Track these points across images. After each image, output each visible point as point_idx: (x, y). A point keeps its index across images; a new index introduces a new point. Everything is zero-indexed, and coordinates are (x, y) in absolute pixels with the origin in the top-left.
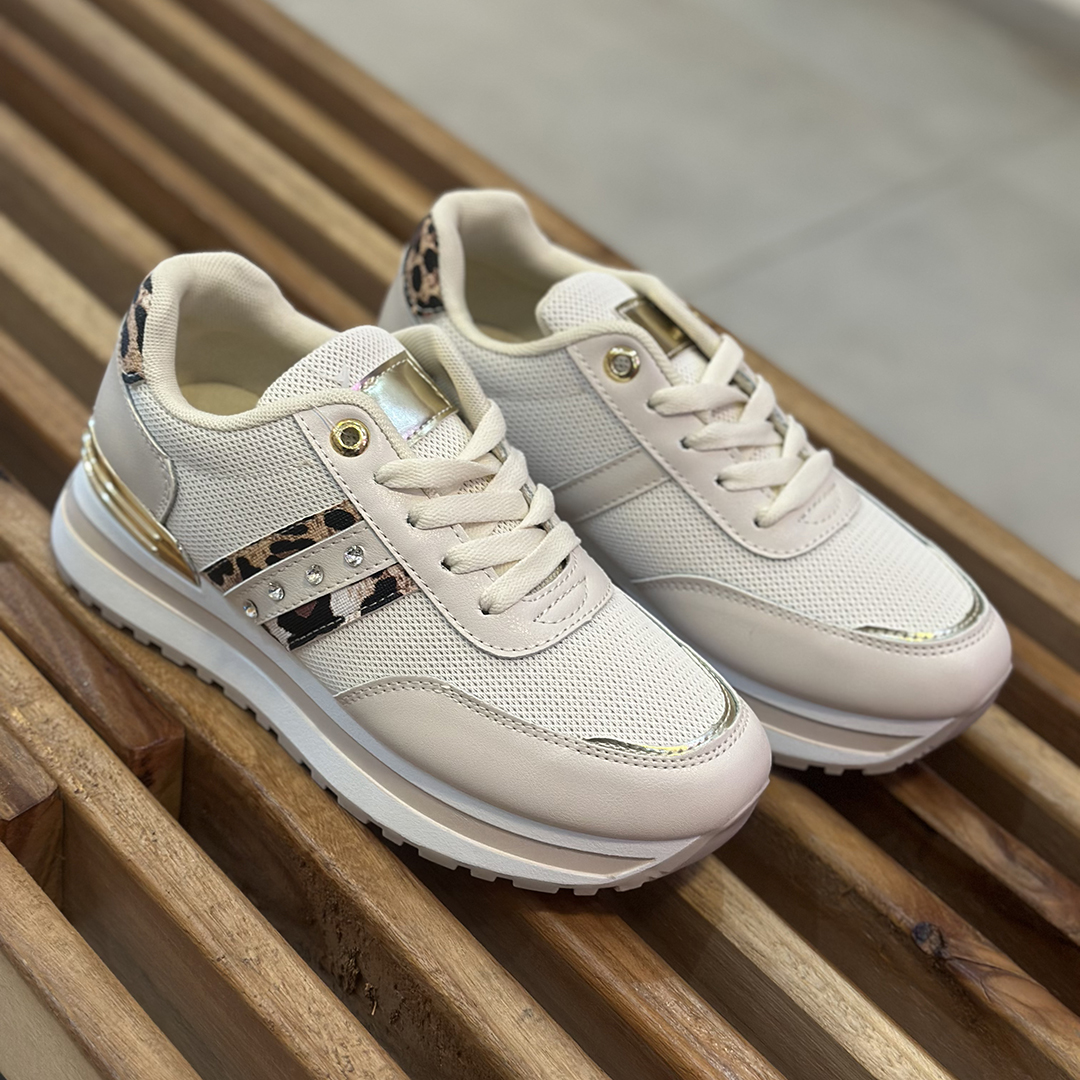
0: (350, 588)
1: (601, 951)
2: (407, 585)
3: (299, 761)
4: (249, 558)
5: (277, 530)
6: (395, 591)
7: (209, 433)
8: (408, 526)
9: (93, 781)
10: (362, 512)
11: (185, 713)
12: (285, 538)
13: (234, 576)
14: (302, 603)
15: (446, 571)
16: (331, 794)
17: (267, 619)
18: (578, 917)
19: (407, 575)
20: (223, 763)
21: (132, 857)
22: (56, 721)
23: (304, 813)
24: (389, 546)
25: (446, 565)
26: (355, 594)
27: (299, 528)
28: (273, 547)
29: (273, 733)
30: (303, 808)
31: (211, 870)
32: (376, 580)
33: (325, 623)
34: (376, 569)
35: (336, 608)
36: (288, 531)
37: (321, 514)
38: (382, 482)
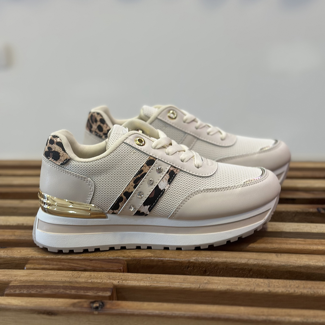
0: (162, 180)
2: (176, 170)
3: (163, 248)
4: (127, 191)
5: (133, 177)
6: (174, 174)
7: (102, 159)
8: (168, 156)
9: (119, 278)
10: (155, 157)
11: (122, 257)
12: (137, 177)
13: (124, 201)
14: (150, 193)
16: (179, 249)
17: (139, 207)
19: (175, 168)
21: (151, 284)
22: (92, 275)
24: (167, 162)
25: (183, 161)
26: (165, 180)
27: (141, 171)
28: (134, 182)
29: (149, 247)
32: (168, 173)
33: (160, 194)
34: (167, 170)
35: (161, 187)
36: (137, 174)
37: (145, 164)
38: (155, 148)
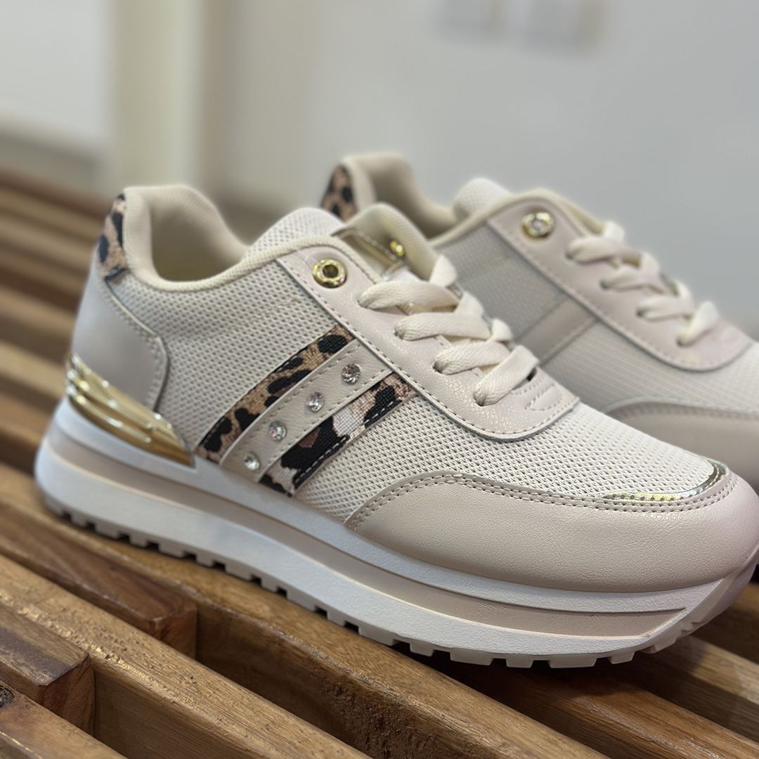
0: (351, 406)
1: (648, 719)
2: (405, 392)
3: (313, 609)
4: (247, 406)
5: (272, 370)
6: (394, 399)
7: (198, 294)
8: (397, 338)
9: (121, 647)
10: (353, 332)
11: (194, 591)
12: (282, 375)
13: (233, 433)
14: (305, 433)
15: (437, 373)
16: (351, 627)
17: (269, 465)
18: (614, 696)
19: (403, 381)
20: (241, 622)
21: (176, 699)
22: (73, 609)
23: (331, 645)
24: (383, 358)
25: (438, 368)
26: (356, 410)
27: (295, 362)
28: (270, 389)
29: (282, 592)
30: (330, 642)
31: (256, 698)
32: (375, 392)
33: (330, 447)
34: (373, 382)
35: (340, 428)
36: (284, 367)
37: (314, 343)
38: (365, 305)
